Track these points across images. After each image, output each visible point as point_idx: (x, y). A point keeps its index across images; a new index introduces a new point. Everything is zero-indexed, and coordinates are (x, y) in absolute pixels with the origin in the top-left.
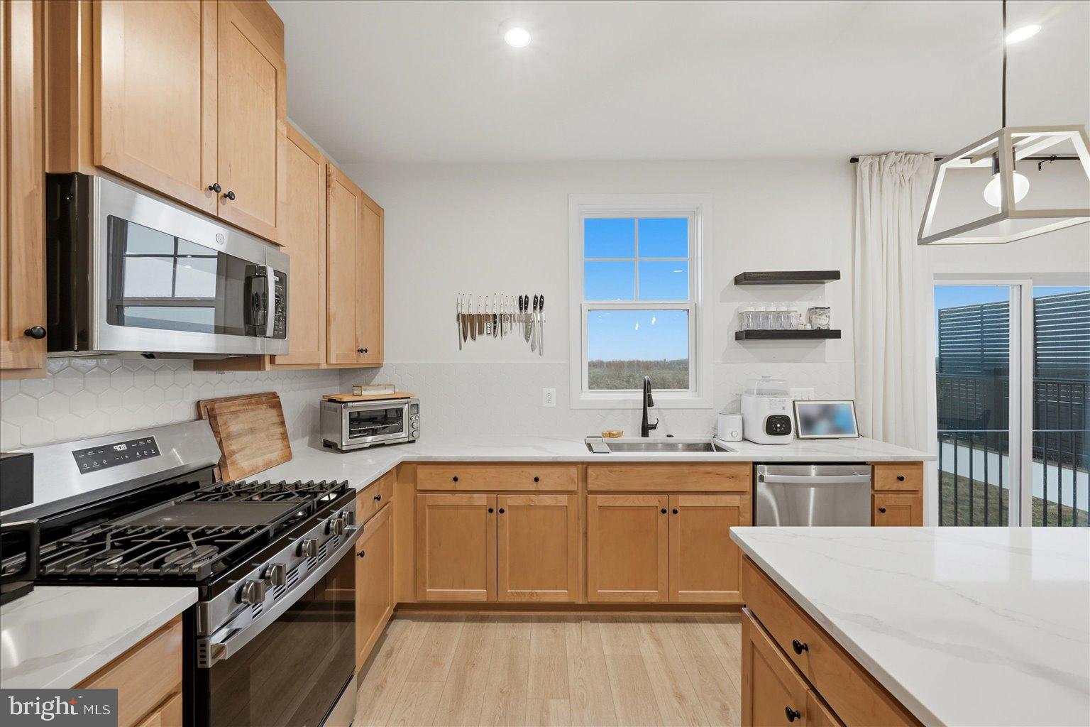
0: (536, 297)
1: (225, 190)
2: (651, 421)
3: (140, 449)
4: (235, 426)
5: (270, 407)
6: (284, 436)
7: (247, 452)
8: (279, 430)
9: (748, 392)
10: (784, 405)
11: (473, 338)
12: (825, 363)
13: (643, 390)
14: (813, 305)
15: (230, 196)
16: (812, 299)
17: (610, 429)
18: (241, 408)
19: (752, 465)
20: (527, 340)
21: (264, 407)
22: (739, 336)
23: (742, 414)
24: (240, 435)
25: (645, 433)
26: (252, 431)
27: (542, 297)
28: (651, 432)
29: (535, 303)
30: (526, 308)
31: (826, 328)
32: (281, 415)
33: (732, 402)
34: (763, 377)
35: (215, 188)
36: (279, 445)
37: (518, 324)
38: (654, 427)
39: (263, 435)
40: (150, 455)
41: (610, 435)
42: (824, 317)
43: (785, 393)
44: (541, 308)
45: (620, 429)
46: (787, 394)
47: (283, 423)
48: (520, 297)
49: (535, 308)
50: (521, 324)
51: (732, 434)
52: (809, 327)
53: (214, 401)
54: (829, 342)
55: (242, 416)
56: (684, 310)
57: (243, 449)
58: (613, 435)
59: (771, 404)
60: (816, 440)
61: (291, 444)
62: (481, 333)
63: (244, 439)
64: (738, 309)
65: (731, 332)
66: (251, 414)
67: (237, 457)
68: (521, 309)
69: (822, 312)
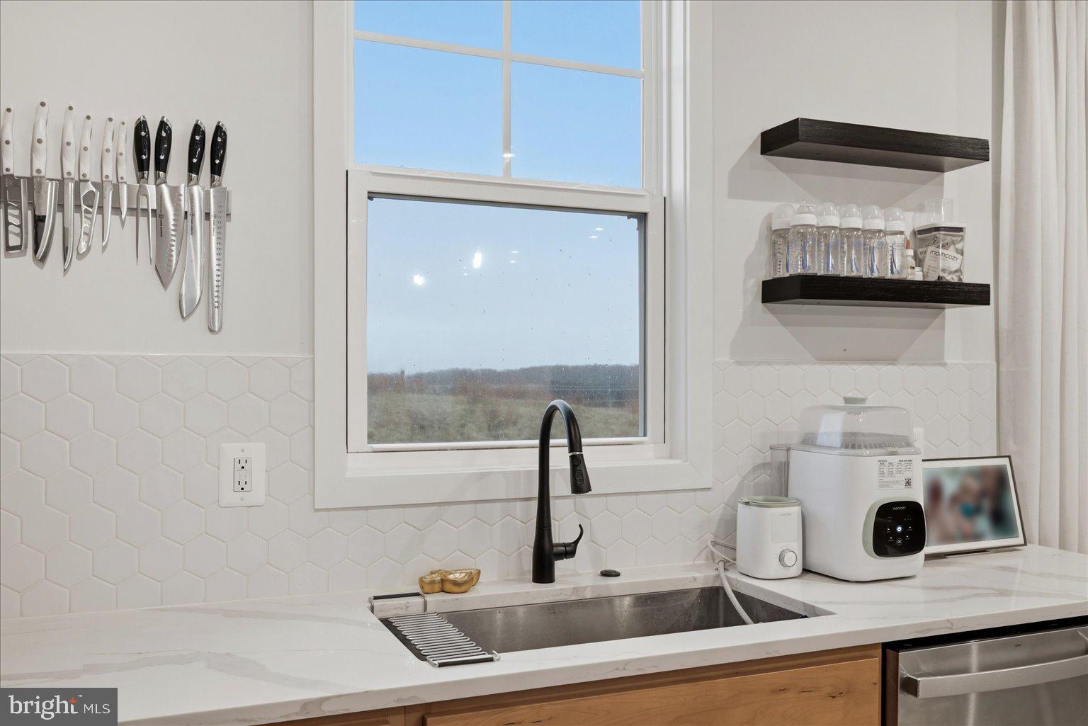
0: (197, 129)
2: (561, 533)
9: (809, 441)
10: (907, 475)
12: (944, 365)
13: (537, 442)
14: (924, 221)
16: (921, 208)
17: (436, 566)
19: (879, 651)
20: (165, 285)
22: (774, 291)
23: (799, 502)
25: (543, 572)
27: (219, 131)
28: (561, 567)
29: (195, 151)
30: (162, 166)
31: (956, 280)
33: (756, 468)
34: (847, 400)
37: (131, 221)
38: (569, 551)
41: (444, 585)
42: (951, 251)
43: (906, 442)
44: (216, 170)
45: (472, 565)
46: (908, 445)
48: (141, 126)
49: (194, 168)
50: (143, 220)
51: (781, 559)
52: (918, 275)
54: (953, 313)
56: (631, 215)
58: (455, 583)
59: (882, 473)
60: (950, 559)
64: (769, 217)
65: (753, 281)
68: (142, 166)
69: (949, 239)
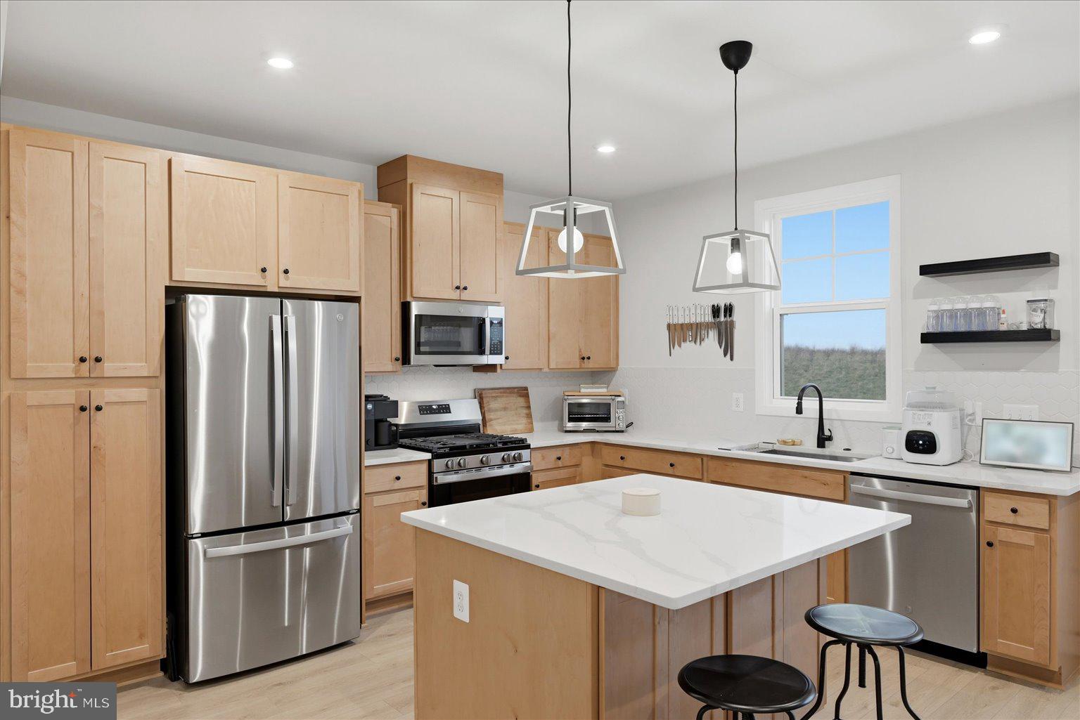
0: (726, 305)
1: (462, 287)
2: (827, 433)
3: (443, 409)
4: (494, 405)
5: (520, 396)
6: (529, 416)
7: (500, 421)
8: (525, 411)
10: (929, 420)
11: (680, 346)
15: (465, 288)
18: (499, 394)
19: (846, 475)
20: (721, 347)
21: (515, 395)
24: (496, 410)
25: (821, 444)
26: (505, 409)
27: (731, 305)
28: (828, 444)
29: (725, 312)
30: (718, 316)
32: (528, 401)
34: (927, 388)
35: (458, 288)
36: (524, 421)
37: (713, 331)
38: (829, 439)
39: (513, 412)
40: (447, 412)
44: (730, 315)
45: (800, 439)
47: (529, 407)
48: (714, 306)
49: (725, 315)
50: (715, 330)
51: (887, 450)
53: (484, 389)
55: (499, 399)
57: (498, 419)
59: (914, 418)
61: (535, 424)
62: (685, 341)
63: (499, 413)
66: (504, 399)
67: (494, 422)
68: (714, 317)
